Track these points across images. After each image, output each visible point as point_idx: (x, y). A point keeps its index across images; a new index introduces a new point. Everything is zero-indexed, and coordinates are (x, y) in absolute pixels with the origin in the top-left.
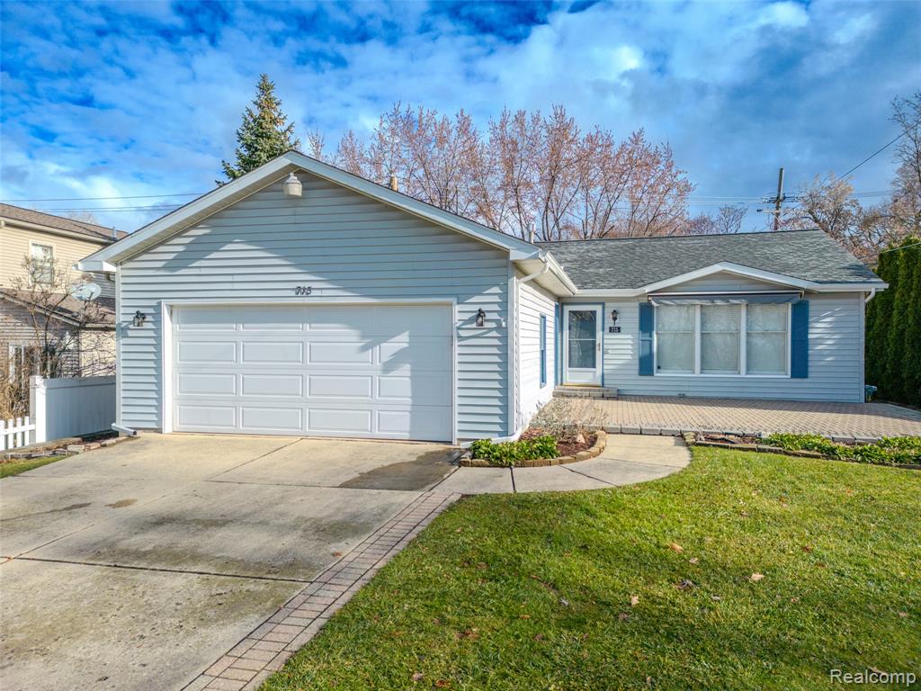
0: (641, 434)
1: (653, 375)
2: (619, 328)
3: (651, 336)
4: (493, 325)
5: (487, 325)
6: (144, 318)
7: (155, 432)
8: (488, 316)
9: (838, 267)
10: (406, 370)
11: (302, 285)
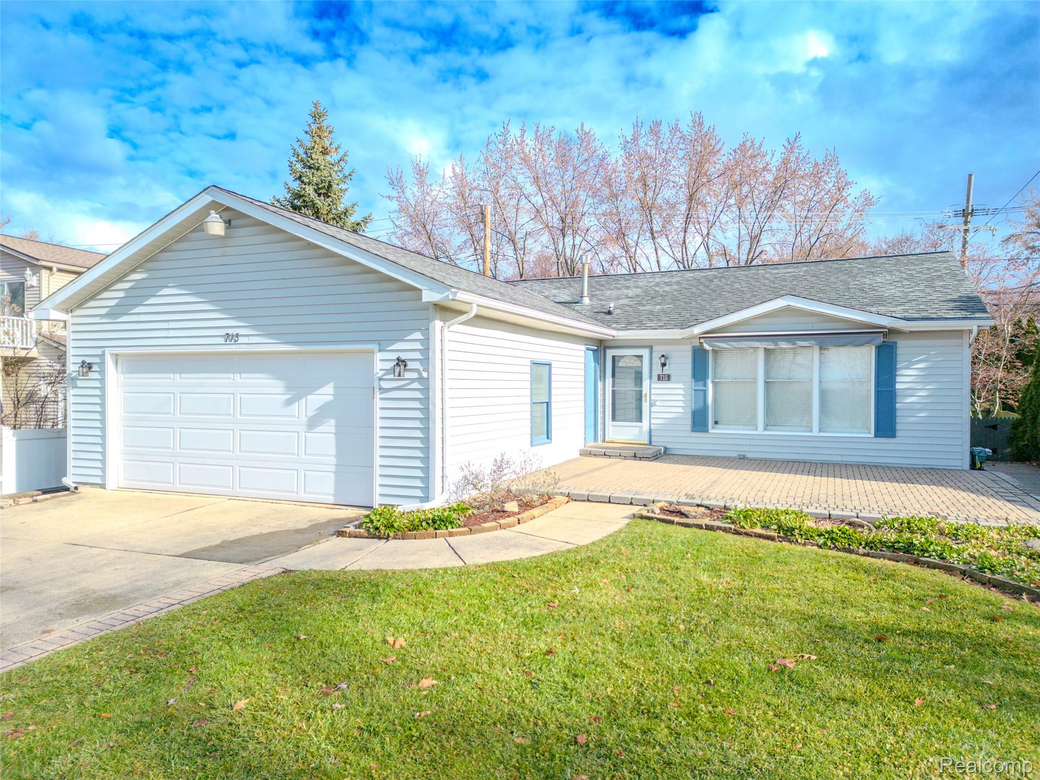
0: (610, 502)
1: (707, 431)
2: (669, 376)
3: (705, 385)
4: (415, 375)
5: (408, 375)
6: (90, 368)
7: (101, 487)
8: (410, 365)
9: (942, 299)
10: (330, 426)
11: (230, 331)
